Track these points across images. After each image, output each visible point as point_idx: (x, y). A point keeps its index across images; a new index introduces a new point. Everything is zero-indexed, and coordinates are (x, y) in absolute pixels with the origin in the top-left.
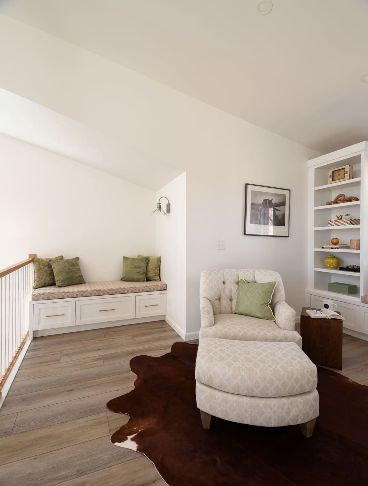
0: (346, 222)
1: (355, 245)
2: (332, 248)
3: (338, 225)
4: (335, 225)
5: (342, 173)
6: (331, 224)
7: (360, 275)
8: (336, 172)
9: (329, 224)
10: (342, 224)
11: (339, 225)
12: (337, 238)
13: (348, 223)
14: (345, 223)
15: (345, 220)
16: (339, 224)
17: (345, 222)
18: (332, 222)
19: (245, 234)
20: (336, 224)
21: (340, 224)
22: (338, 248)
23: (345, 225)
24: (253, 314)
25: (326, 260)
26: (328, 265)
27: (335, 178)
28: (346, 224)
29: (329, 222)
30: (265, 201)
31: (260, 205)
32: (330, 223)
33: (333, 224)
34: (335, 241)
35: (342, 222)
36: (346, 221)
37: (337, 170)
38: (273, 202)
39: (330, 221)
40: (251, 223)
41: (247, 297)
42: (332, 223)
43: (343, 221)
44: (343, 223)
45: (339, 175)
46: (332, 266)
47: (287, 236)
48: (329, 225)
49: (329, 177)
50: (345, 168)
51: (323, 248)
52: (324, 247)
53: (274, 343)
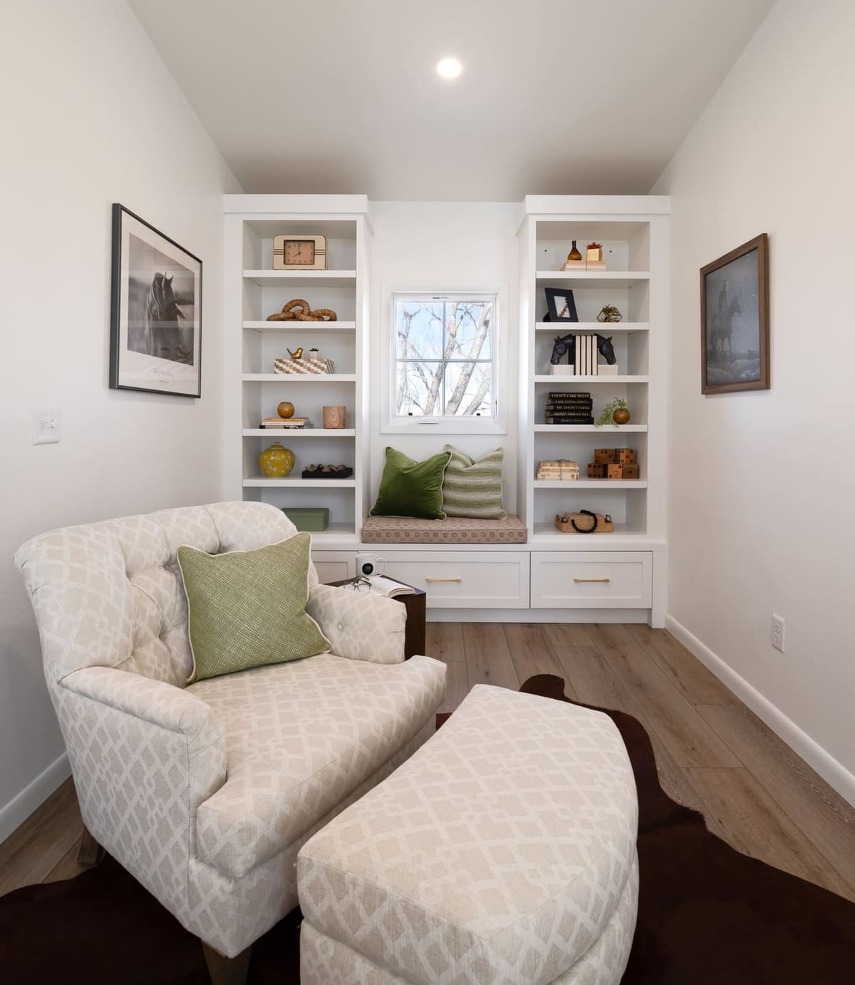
0: (319, 367)
1: (335, 418)
2: (285, 428)
3: (298, 371)
4: (291, 371)
5: (306, 249)
6: (281, 369)
7: (355, 483)
8: (291, 244)
9: (277, 367)
10: (309, 369)
11: (302, 373)
12: (290, 403)
13: (323, 369)
14: (316, 369)
15: (315, 361)
16: (301, 369)
17: (315, 365)
18: (285, 363)
20: (295, 369)
21: (305, 371)
22: (300, 427)
23: (316, 372)
25: (269, 457)
26: (275, 470)
27: (291, 258)
28: (319, 371)
29: (277, 363)
30: (159, 278)
31: (149, 289)
32: (281, 365)
33: (288, 369)
34: (287, 410)
35: (309, 365)
36: (319, 363)
37: (294, 241)
39: (281, 361)
40: (130, 346)
42: (284, 367)
43: (312, 363)
44: (312, 367)
45: (299, 253)
46: (283, 471)
47: (198, 393)
48: (277, 370)
49: (276, 252)
50: (313, 241)
51: (262, 427)
52: (263, 424)
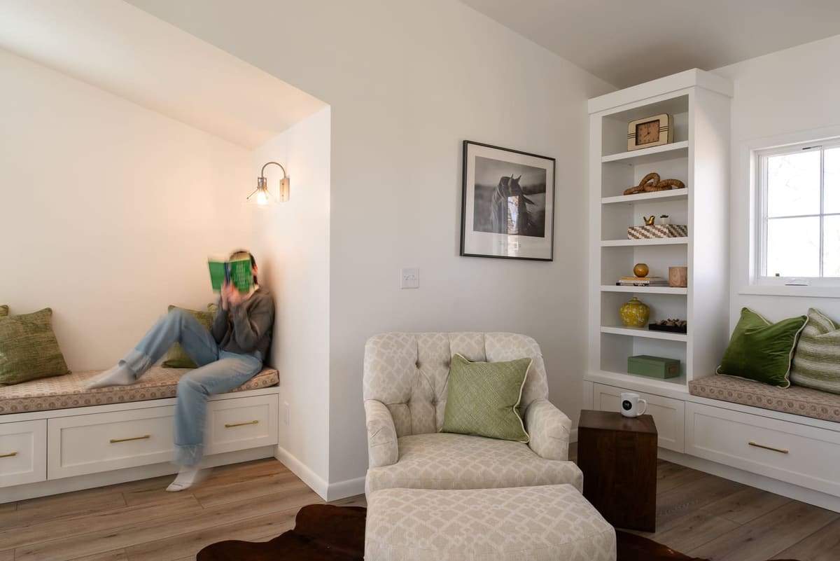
0: (662, 232)
1: (677, 278)
2: (635, 285)
3: (646, 237)
4: (640, 236)
5: (653, 129)
6: (633, 235)
7: (688, 338)
8: (643, 127)
9: (630, 233)
10: (654, 234)
11: (648, 238)
12: (645, 265)
13: (665, 233)
14: (659, 234)
15: (659, 227)
16: (648, 234)
17: (659, 230)
18: (635, 230)
19: (462, 253)
20: (643, 235)
21: (651, 236)
22: (646, 285)
23: (659, 237)
24: (482, 431)
25: (623, 310)
26: (628, 320)
27: (642, 138)
28: (662, 235)
29: (630, 230)
30: (505, 180)
31: (494, 189)
32: (633, 232)
33: (638, 235)
34: (641, 270)
35: (654, 230)
36: (662, 228)
37: (644, 124)
38: (521, 183)
39: (633, 229)
40: (476, 228)
41: (469, 394)
42: (635, 233)
43: (656, 229)
44: (656, 232)
45: (648, 133)
46: (635, 323)
47: (549, 258)
48: (630, 237)
49: (630, 136)
50: (658, 120)
51: (618, 284)
52: (620, 281)
53: (530, 489)
